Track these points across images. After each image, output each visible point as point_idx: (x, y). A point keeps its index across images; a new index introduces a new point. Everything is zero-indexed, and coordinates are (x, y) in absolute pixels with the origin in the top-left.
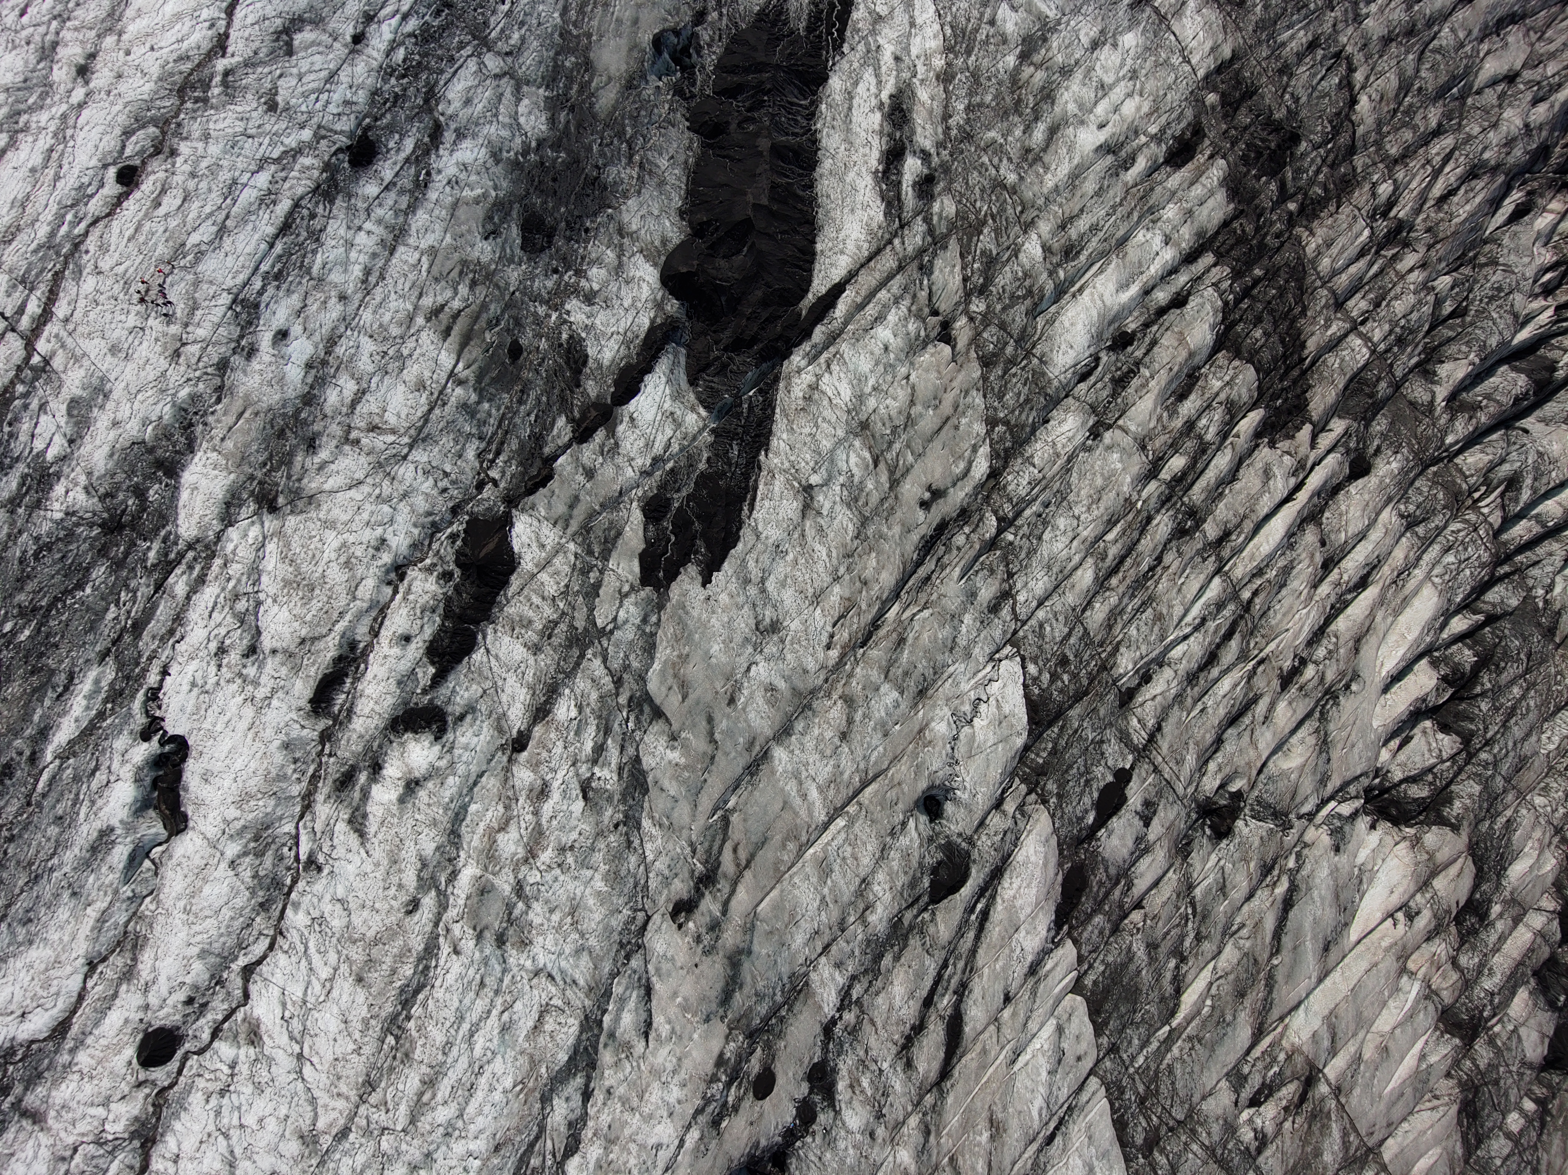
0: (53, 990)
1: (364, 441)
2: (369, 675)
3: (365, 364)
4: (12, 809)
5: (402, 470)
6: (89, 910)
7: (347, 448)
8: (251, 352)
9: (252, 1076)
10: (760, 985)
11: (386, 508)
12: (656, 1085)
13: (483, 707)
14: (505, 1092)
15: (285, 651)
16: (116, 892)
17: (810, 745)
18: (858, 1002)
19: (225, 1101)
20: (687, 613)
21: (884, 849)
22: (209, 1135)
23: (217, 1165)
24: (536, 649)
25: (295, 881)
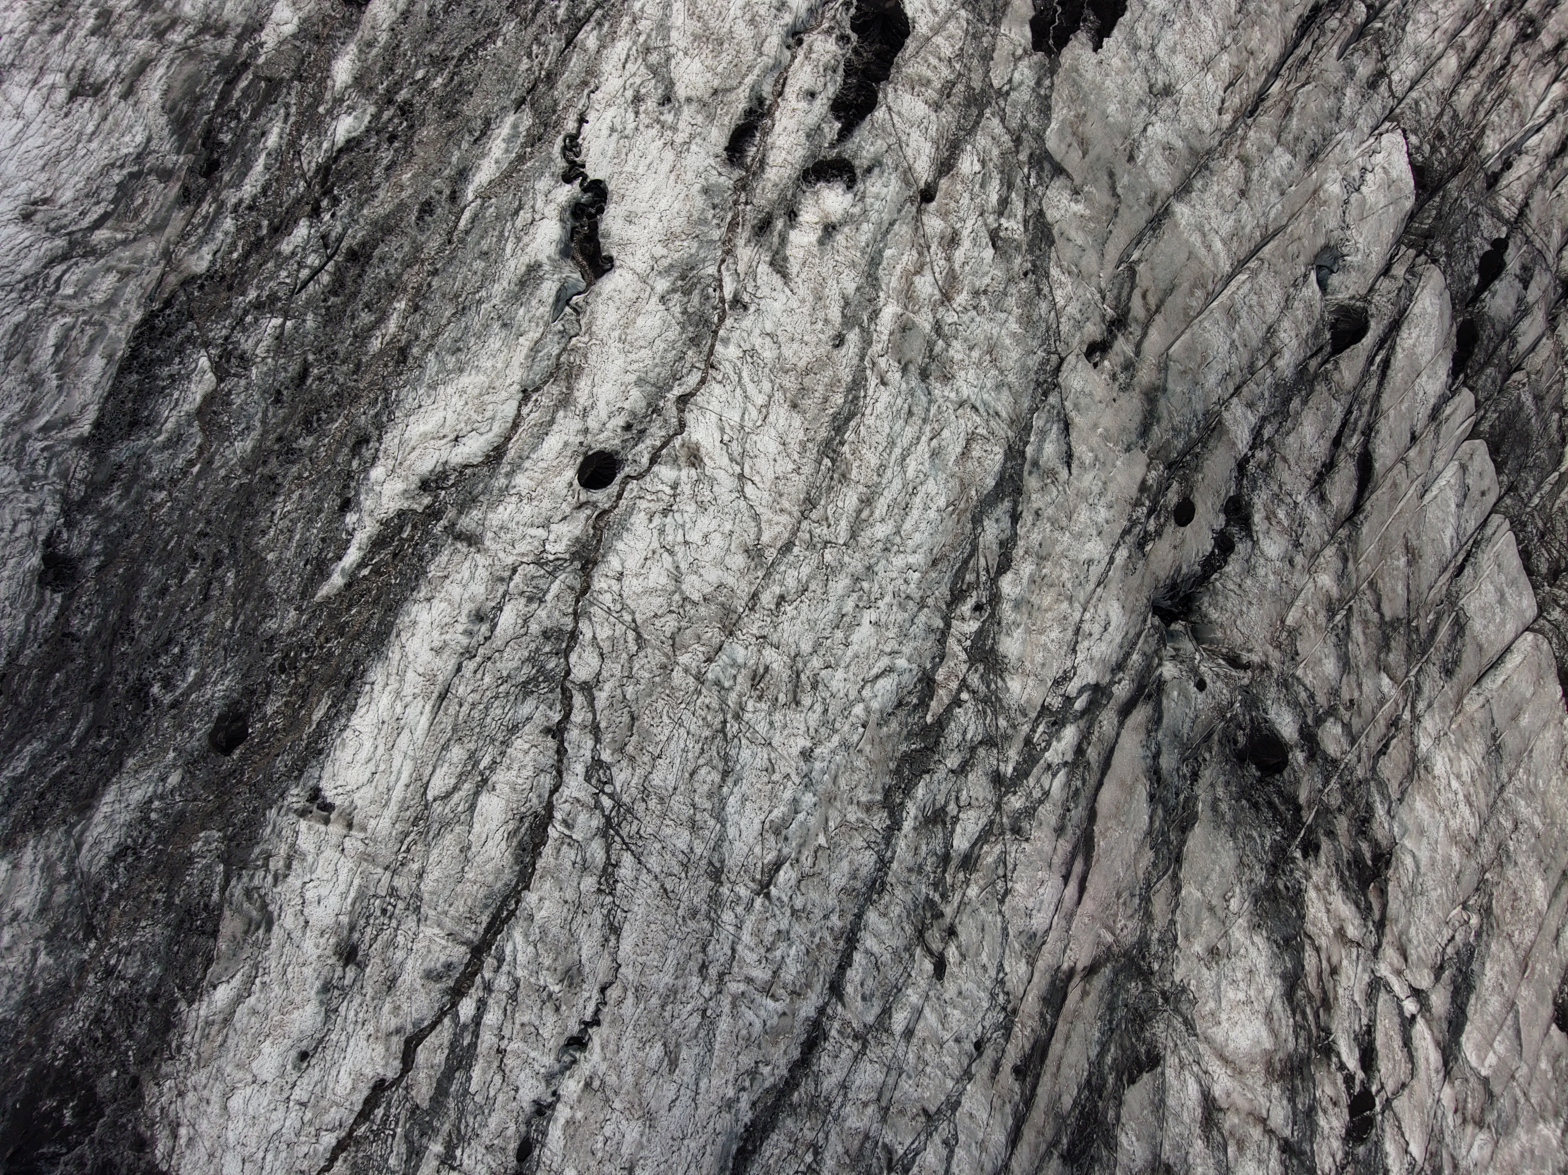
0: (488, 414)
2: (778, 128)
4: (434, 245)
6: (521, 340)
9: (694, 495)
10: (1177, 420)
12: (1084, 506)
13: (888, 160)
14: (939, 511)
15: (699, 100)
16: (547, 324)
17: (1210, 200)
18: (1270, 442)
19: (669, 520)
20: (1081, 76)
21: (1288, 299)
22: (654, 552)
23: (663, 580)
24: (937, 107)
25: (722, 320)
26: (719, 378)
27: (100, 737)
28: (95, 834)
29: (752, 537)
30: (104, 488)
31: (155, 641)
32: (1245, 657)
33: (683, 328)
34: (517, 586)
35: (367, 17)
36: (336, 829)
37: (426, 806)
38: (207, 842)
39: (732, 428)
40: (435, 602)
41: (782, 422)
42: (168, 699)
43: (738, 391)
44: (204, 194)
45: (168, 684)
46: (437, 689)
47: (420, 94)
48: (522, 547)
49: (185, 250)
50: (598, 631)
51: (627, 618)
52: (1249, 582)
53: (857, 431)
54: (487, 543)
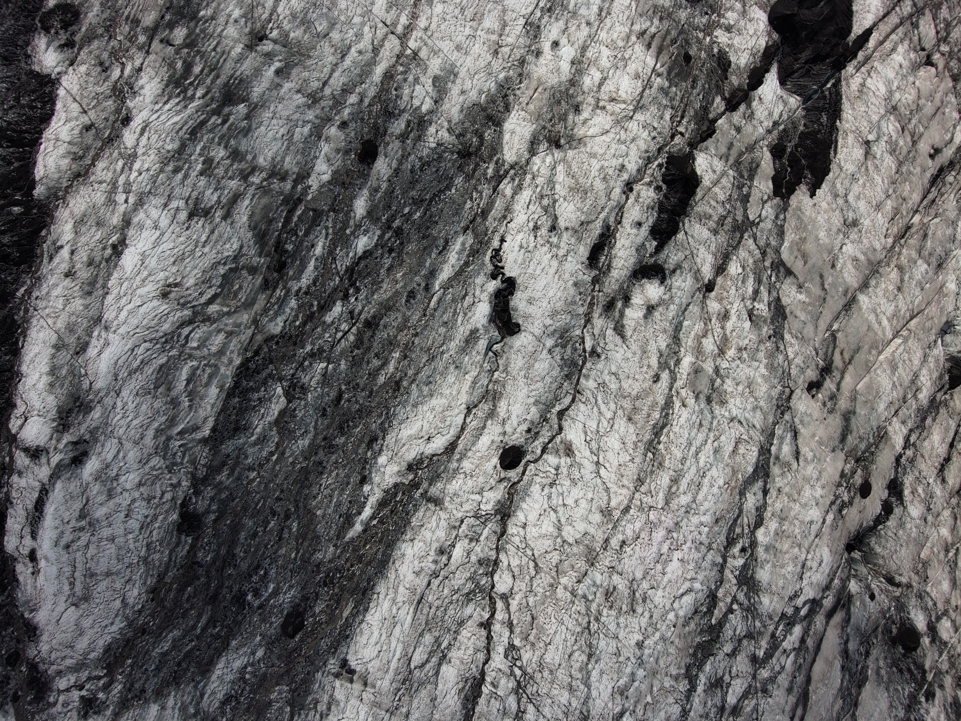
0: (447, 423)
1: (608, 107)
2: (618, 245)
3: (605, 62)
4: (416, 317)
5: (631, 125)
6: (467, 377)
7: (598, 111)
8: (538, 54)
9: (569, 475)
10: (861, 432)
11: (623, 147)
12: (807, 487)
13: (686, 265)
14: (719, 488)
15: (573, 229)
16: (481, 366)
17: (881, 294)
18: (914, 445)
19: (554, 490)
20: (803, 213)
21: (925, 356)
22: (545, 511)
23: (551, 529)
24: (715, 232)
25: (584, 363)
26: (584, 400)
27: (215, 627)
28: (212, 688)
29: (605, 502)
30: (218, 470)
31: (249, 567)
32: (898, 579)
33: (562, 369)
34: (463, 532)
35: (374, 171)
36: (357, 686)
37: (410, 672)
38: (280, 693)
39: (592, 432)
40: (416, 542)
41: (622, 429)
42: (257, 603)
43: (595, 409)
44: (278, 284)
45: (257, 594)
46: (417, 597)
47: (407, 222)
48: (467, 507)
49: (267, 319)
50: (511, 561)
51: (529, 553)
52: (901, 532)
53: (668, 435)
54: (446, 504)
